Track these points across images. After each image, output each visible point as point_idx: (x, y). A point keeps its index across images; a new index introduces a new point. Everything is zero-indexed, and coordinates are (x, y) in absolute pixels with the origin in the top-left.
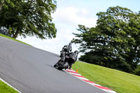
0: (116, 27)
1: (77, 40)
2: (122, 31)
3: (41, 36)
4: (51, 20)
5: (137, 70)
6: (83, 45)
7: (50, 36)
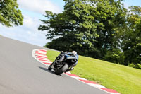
0: (84, 12)
1: (44, 27)
2: (91, 17)
3: (7, 24)
4: (17, 7)
5: (107, 56)
6: (50, 31)
7: (16, 24)
